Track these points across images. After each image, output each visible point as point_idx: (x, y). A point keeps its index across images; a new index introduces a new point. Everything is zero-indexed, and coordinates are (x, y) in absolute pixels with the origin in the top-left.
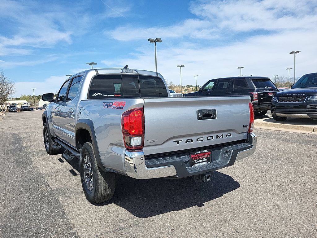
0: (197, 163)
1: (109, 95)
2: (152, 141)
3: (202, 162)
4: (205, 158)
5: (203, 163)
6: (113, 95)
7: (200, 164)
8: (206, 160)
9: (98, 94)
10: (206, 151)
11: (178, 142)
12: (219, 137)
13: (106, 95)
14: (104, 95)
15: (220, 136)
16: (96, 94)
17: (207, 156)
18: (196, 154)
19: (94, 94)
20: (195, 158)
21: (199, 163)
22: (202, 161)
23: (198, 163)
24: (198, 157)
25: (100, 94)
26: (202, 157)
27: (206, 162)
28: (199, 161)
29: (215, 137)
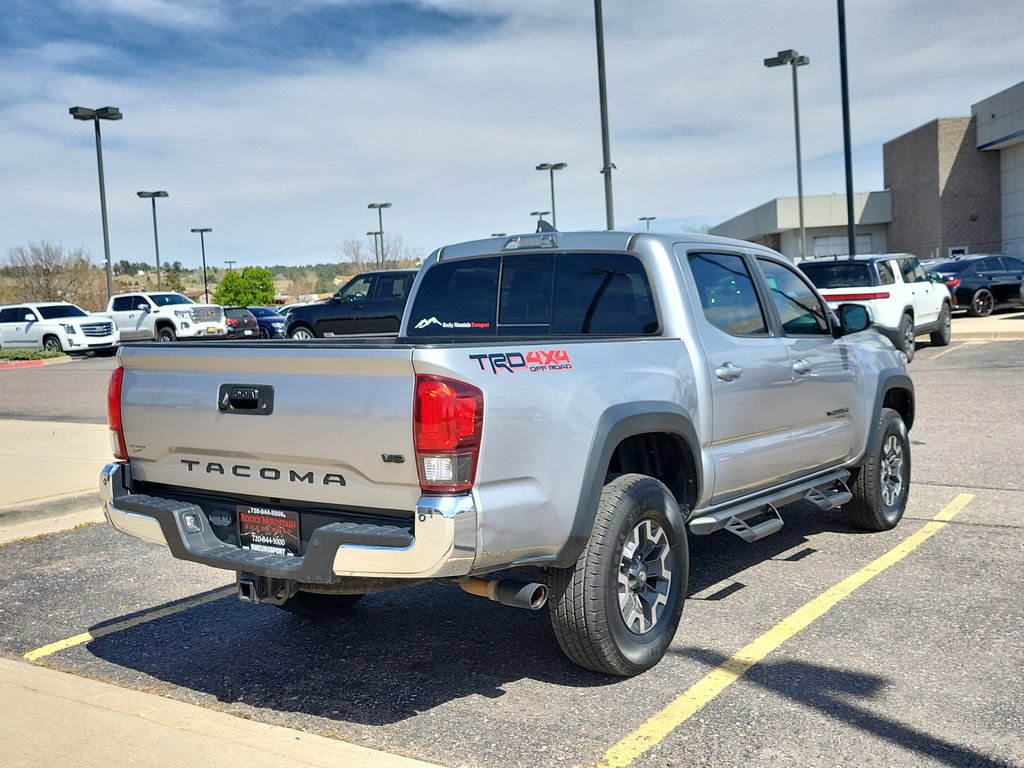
0: (254, 542)
1: (457, 325)
2: (138, 449)
3: (272, 545)
4: (280, 536)
5: (273, 550)
6: (468, 325)
7: (265, 549)
8: (282, 542)
9: (430, 321)
10: (280, 514)
12: (299, 477)
13: (450, 325)
14: (445, 325)
15: (302, 476)
16: (425, 320)
17: (285, 531)
18: (253, 514)
19: (422, 322)
20: (250, 524)
21: (261, 543)
22: (270, 541)
23: (257, 543)
25: (434, 320)
26: (271, 530)
27: (281, 547)
28: (264, 540)
29: (285, 476)
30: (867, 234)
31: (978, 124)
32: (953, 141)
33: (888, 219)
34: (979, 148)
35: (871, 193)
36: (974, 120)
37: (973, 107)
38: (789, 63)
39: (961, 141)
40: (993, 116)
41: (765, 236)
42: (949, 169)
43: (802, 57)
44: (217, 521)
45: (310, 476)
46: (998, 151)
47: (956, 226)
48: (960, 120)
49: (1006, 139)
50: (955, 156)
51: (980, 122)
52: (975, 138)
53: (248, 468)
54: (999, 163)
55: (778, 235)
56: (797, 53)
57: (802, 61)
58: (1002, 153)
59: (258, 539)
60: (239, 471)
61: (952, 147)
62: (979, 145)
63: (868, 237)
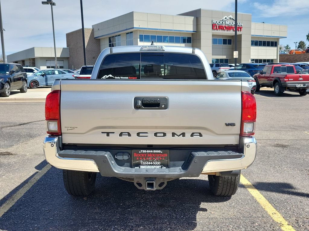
0: (142, 165)
2: (71, 129)
3: (153, 165)
4: (157, 161)
5: (153, 167)
7: (149, 167)
8: (159, 163)
9: (109, 76)
10: (159, 151)
11: (108, 134)
12: (177, 135)
16: (106, 76)
17: (160, 158)
18: (142, 153)
20: (139, 157)
21: (146, 165)
22: (152, 163)
23: (144, 165)
24: (146, 157)
25: (111, 76)
26: (152, 158)
27: (158, 165)
28: (148, 163)
29: (169, 135)
30: (62, 60)
31: (94, 31)
32: (88, 35)
33: (69, 57)
34: (95, 38)
35: (63, 48)
36: (93, 30)
37: (92, 26)
38: (50, 4)
39: (90, 35)
40: (99, 29)
41: (29, 59)
42: (87, 43)
43: (54, 3)
44: (119, 158)
45: (183, 134)
46: (99, 39)
47: (89, 60)
48: (89, 29)
49: (102, 36)
50: (88, 39)
51: (95, 30)
52: (93, 35)
53: (147, 133)
54: (100, 42)
55: (34, 59)
56: (53, 1)
57: (54, 4)
58: (101, 40)
59: (144, 163)
60: (141, 135)
61: (88, 37)
62: (95, 37)
63: (63, 61)
